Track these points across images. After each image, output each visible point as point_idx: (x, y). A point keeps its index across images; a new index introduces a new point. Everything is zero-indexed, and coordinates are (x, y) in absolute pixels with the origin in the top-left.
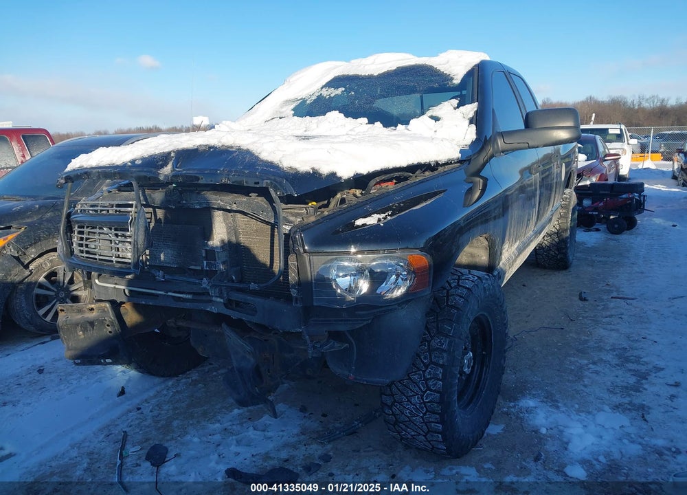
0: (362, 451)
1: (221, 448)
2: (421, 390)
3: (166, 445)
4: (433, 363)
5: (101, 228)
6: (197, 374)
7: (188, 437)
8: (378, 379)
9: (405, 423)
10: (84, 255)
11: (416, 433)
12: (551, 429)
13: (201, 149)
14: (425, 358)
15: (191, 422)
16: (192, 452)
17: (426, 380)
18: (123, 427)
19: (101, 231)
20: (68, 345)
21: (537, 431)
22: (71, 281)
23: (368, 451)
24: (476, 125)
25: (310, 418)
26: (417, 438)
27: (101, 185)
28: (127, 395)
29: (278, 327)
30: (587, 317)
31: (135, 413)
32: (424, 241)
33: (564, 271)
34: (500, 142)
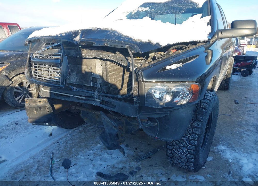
0: (153, 166)
1: (93, 162)
2: (187, 144)
3: (70, 159)
4: (194, 133)
5: (45, 65)
6: (82, 128)
7: (79, 156)
8: (167, 139)
9: (177, 157)
10: (37, 77)
11: (181, 162)
12: (233, 160)
13: (93, 29)
14: (190, 131)
15: (80, 149)
16: (81, 163)
17: (190, 140)
18: (52, 150)
19: (45, 66)
20: (30, 116)
21: (227, 161)
22: (29, 87)
23: (156, 166)
24: (211, 26)
25: (130, 150)
26: (182, 164)
27: (41, 47)
28: (53, 136)
29: (126, 114)
30: (239, 111)
31: (56, 144)
32: (197, 78)
33: (226, 91)
34: (220, 35)
